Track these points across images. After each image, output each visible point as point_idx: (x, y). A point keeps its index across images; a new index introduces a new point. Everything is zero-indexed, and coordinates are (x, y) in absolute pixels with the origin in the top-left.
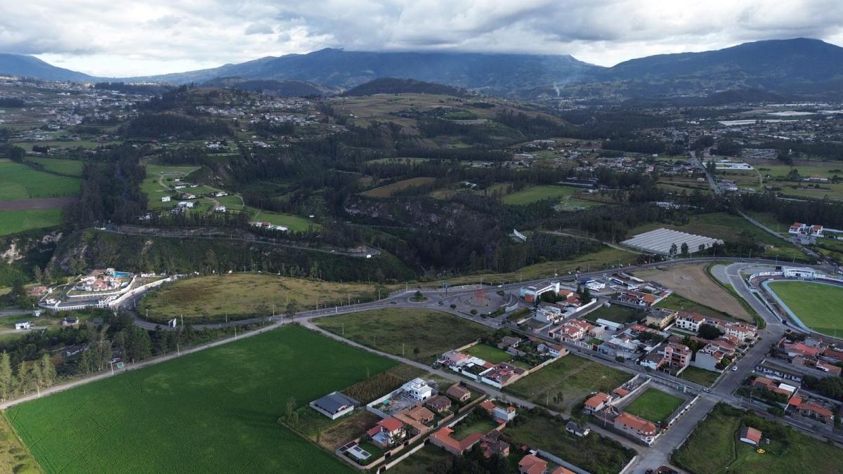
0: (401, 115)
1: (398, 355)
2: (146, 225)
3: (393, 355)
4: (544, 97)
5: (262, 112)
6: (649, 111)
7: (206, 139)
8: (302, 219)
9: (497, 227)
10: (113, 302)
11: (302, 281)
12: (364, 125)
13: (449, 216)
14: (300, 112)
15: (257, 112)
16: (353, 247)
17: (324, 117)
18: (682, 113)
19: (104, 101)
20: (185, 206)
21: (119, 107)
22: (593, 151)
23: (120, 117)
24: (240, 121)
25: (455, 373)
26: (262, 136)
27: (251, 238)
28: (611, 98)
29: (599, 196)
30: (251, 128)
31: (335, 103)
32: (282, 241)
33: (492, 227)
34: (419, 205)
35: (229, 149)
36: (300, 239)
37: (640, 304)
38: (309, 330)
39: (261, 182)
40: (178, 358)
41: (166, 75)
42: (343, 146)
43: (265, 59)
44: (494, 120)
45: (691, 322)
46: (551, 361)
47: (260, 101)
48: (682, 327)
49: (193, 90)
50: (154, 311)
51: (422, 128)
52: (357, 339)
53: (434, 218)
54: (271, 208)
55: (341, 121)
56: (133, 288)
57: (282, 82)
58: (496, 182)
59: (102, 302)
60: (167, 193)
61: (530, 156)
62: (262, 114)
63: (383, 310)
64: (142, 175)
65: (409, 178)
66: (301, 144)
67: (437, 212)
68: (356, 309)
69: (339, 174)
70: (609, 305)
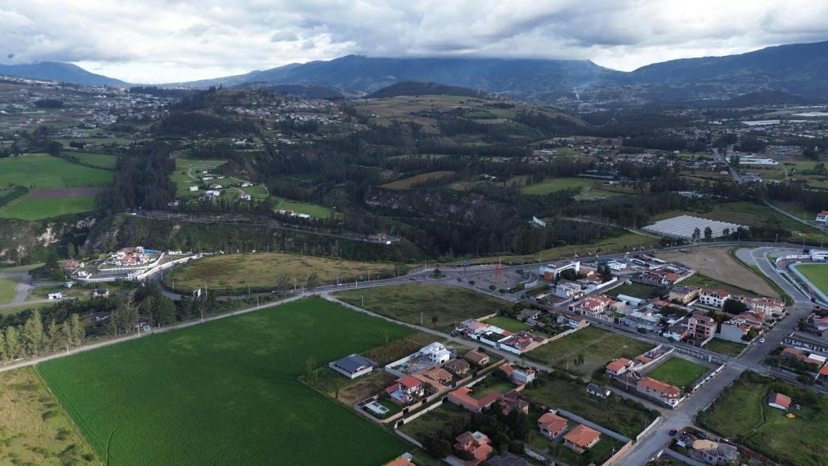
0: (422, 114)
1: (417, 324)
2: (175, 211)
3: (411, 324)
4: (564, 100)
5: (287, 112)
6: (671, 112)
7: (233, 137)
8: (325, 209)
9: (517, 216)
10: (141, 275)
11: (323, 259)
12: (386, 124)
13: (468, 206)
14: (324, 112)
15: (282, 112)
16: (373, 233)
17: (347, 116)
18: (704, 114)
19: (138, 103)
20: (212, 194)
21: (152, 107)
22: (613, 148)
23: (153, 116)
24: (265, 119)
25: (473, 340)
26: (287, 134)
27: (275, 224)
28: (632, 101)
29: (620, 187)
30: (275, 126)
31: (358, 105)
32: (305, 227)
33: (511, 216)
34: (439, 196)
35: (255, 146)
36: (322, 226)
37: (663, 282)
38: (329, 302)
39: (286, 177)
40: (201, 324)
41: (197, 81)
42: (365, 144)
43: (290, 65)
44: (514, 120)
45: (716, 298)
46: (571, 331)
47: (285, 102)
48: (706, 303)
49: (221, 92)
50: (181, 284)
51: (442, 127)
52: (376, 310)
53: (453, 209)
54: (293, 197)
55: (363, 121)
56: (160, 263)
57: (306, 86)
58: (515, 174)
59: (131, 275)
60: (194, 183)
61: (550, 152)
62: (287, 114)
63: (402, 285)
64: (172, 167)
65: (429, 172)
66: (325, 142)
67: (457, 204)
68: (375, 284)
69: (360, 169)
70: (630, 283)
